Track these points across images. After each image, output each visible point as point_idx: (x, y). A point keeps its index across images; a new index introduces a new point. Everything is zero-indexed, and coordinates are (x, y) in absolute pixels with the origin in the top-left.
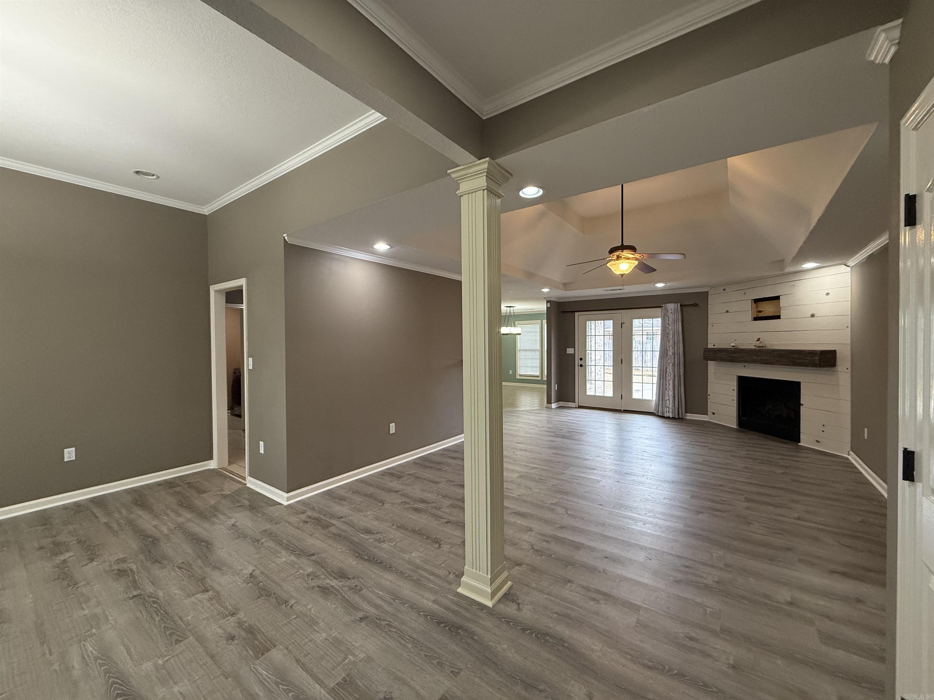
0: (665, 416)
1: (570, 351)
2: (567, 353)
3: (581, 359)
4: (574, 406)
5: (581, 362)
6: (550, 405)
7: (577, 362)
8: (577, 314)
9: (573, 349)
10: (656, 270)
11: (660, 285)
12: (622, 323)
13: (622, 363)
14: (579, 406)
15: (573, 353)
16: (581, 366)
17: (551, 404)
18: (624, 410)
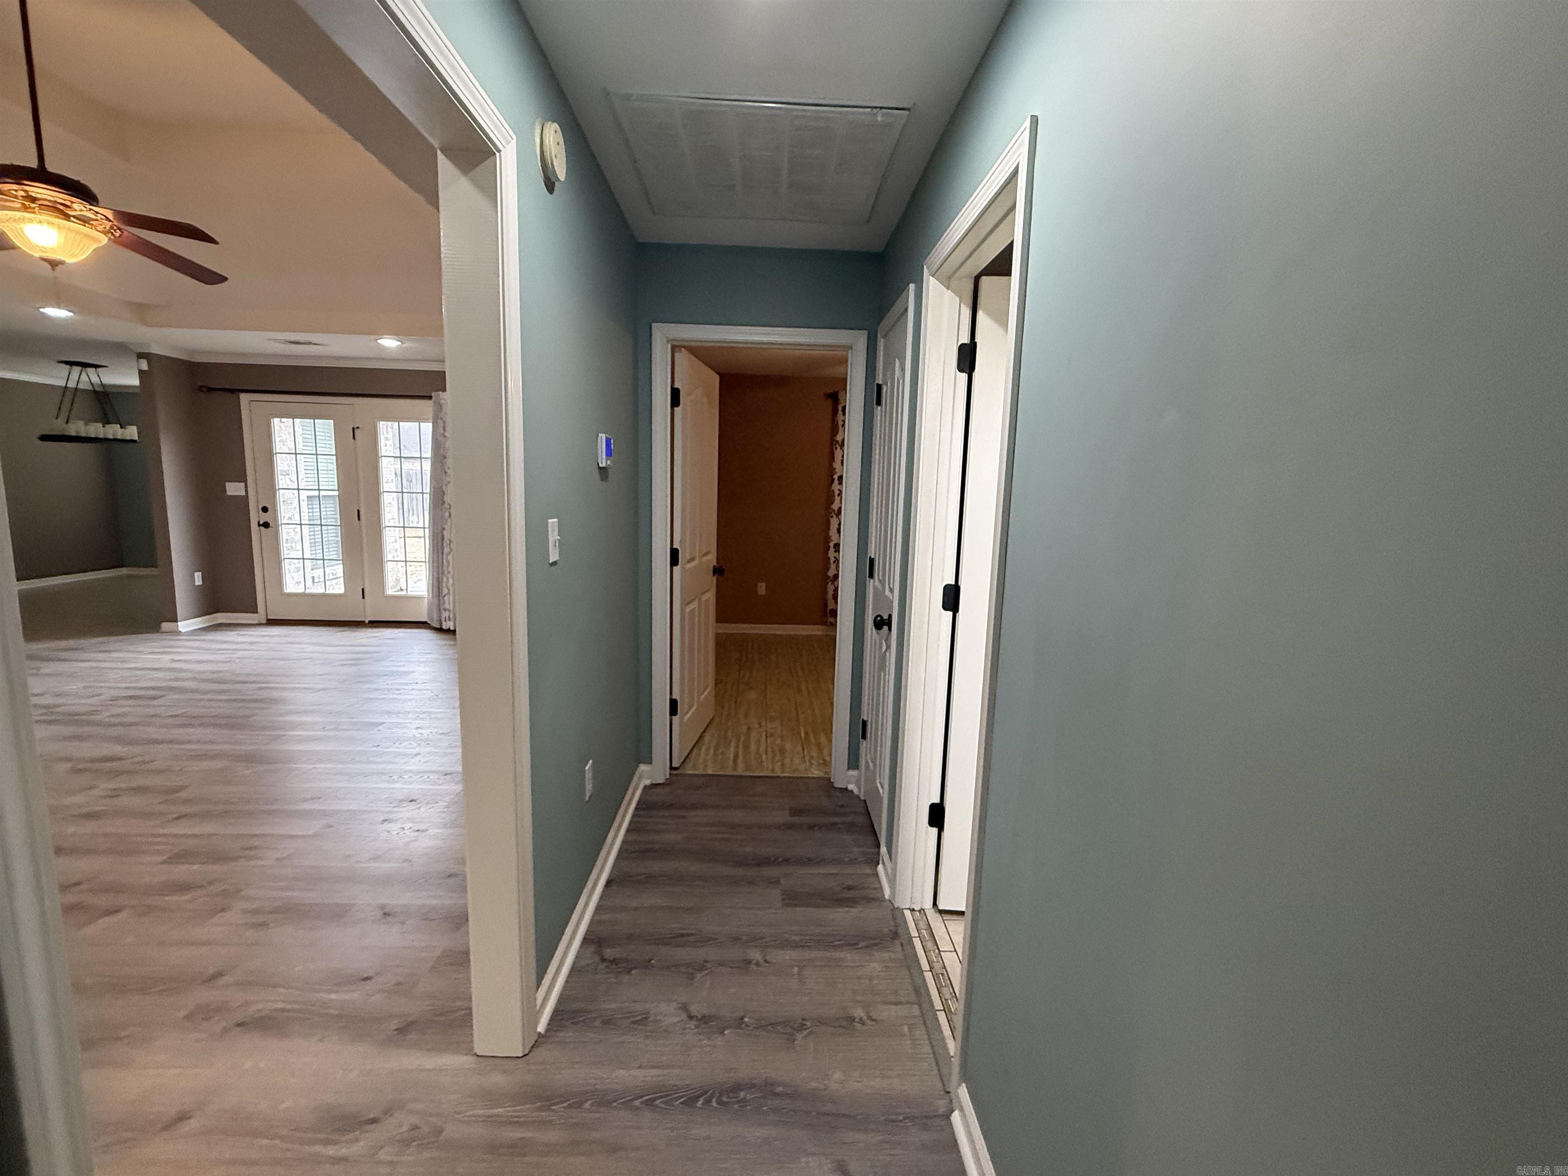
0: (444, 627)
1: (234, 489)
2: (229, 493)
3: (265, 510)
4: (256, 622)
5: (264, 517)
6: (175, 623)
7: (255, 516)
8: (244, 398)
9: (243, 484)
10: (226, 279)
11: (389, 343)
12: (353, 429)
13: (359, 519)
14: (268, 620)
15: (244, 493)
16: (266, 525)
17: (176, 621)
18: (370, 622)
